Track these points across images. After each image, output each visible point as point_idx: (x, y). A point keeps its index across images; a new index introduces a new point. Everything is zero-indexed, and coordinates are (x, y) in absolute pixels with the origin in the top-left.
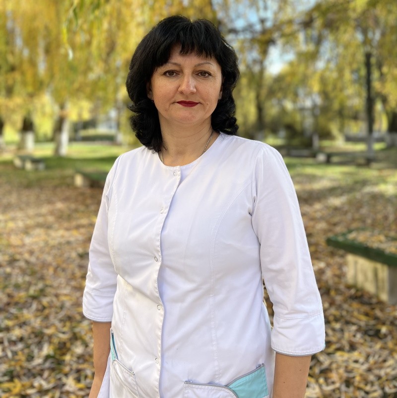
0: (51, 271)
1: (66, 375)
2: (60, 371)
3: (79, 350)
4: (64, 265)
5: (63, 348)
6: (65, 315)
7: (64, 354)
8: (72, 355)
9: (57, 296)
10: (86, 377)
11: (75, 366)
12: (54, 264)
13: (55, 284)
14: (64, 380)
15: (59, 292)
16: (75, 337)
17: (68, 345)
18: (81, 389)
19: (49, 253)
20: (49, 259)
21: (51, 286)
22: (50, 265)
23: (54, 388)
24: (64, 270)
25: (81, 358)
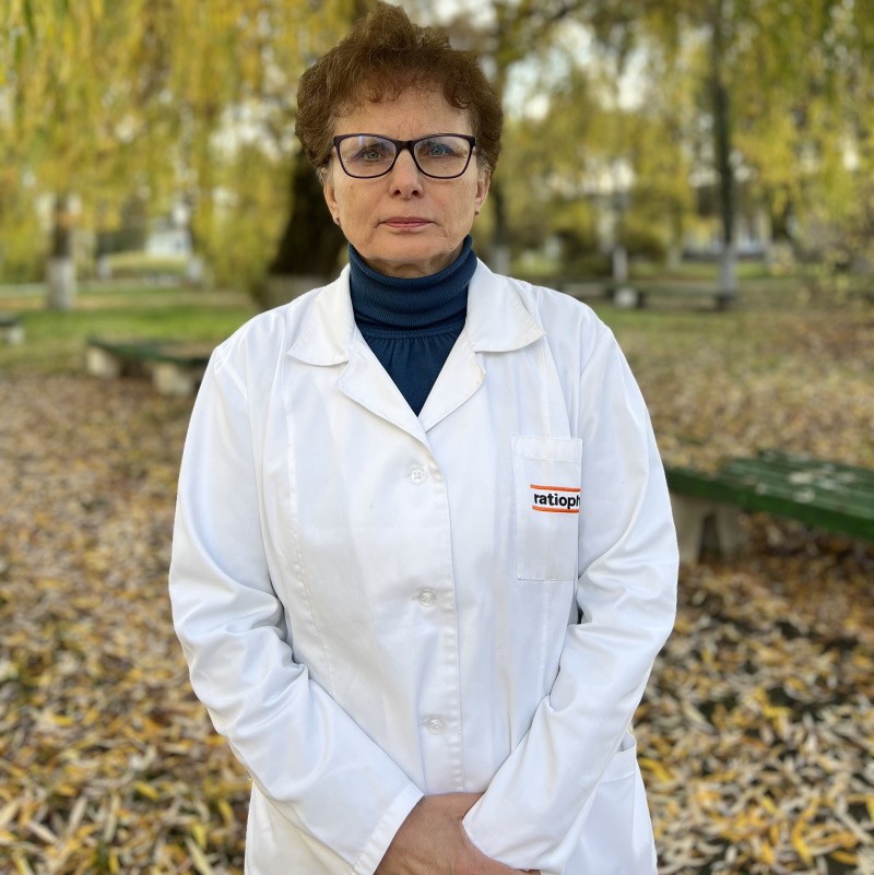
0: (24, 537)
1: (40, 708)
2: (28, 702)
3: (68, 665)
4: (52, 526)
5: (36, 665)
6: (47, 611)
7: (38, 674)
8: (54, 676)
9: (32, 581)
10: (77, 708)
11: (57, 692)
12: (31, 524)
13: (31, 559)
14: (35, 715)
15: (37, 574)
16: (62, 646)
17: (47, 659)
18: (64, 727)
19: (20, 505)
20: (21, 516)
21: (22, 565)
22: (22, 526)
23: (15, 728)
24: (50, 535)
25: (72, 680)
